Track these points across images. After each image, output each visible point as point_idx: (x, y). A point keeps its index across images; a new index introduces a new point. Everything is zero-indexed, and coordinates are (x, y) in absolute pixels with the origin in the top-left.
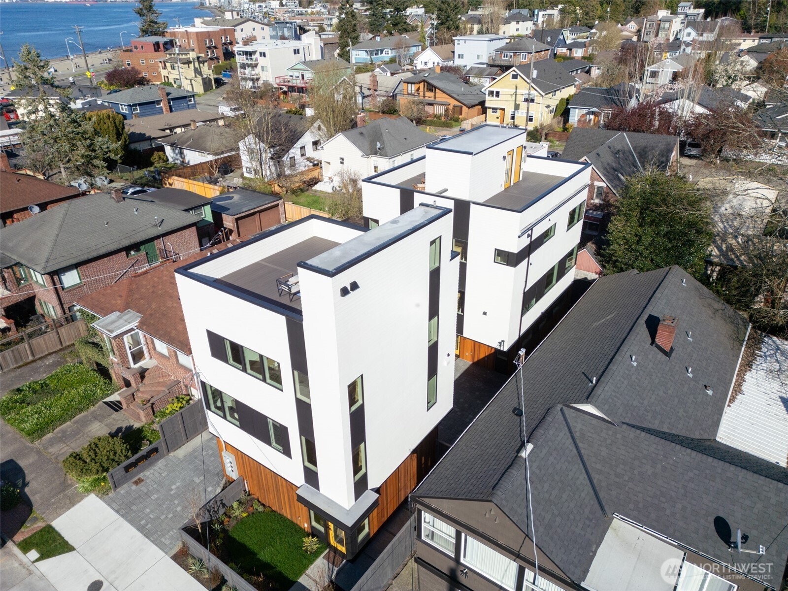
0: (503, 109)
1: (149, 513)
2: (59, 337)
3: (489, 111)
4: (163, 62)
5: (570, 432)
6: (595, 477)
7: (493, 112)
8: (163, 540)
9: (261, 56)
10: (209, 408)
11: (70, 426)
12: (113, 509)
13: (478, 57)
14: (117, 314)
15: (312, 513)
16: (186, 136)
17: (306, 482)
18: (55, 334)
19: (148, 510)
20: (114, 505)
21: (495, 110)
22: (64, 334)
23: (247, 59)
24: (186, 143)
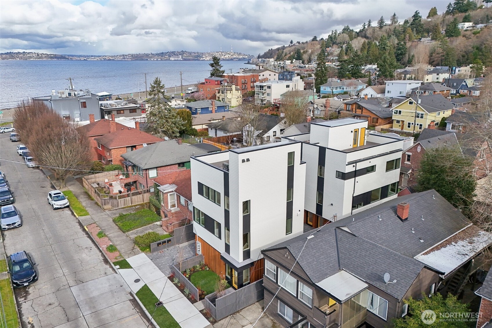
0: (403, 121)
1: (163, 262)
2: (143, 198)
3: (395, 122)
4: (218, 90)
5: (336, 238)
6: (340, 255)
7: (397, 123)
8: (166, 271)
9: (268, 88)
10: (194, 220)
11: (140, 230)
12: (150, 259)
13: (401, 93)
14: (168, 185)
15: (227, 265)
16: (219, 124)
17: (225, 251)
18: (142, 196)
19: (163, 261)
20: (150, 258)
21: (398, 122)
22: (146, 197)
23: (260, 90)
24: (219, 127)
